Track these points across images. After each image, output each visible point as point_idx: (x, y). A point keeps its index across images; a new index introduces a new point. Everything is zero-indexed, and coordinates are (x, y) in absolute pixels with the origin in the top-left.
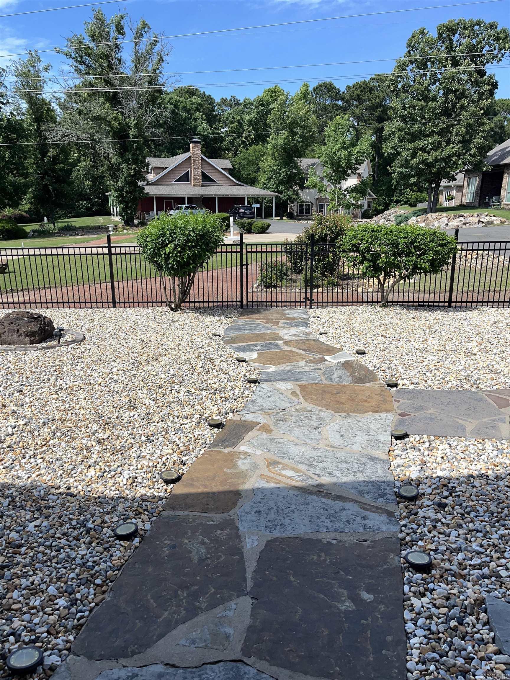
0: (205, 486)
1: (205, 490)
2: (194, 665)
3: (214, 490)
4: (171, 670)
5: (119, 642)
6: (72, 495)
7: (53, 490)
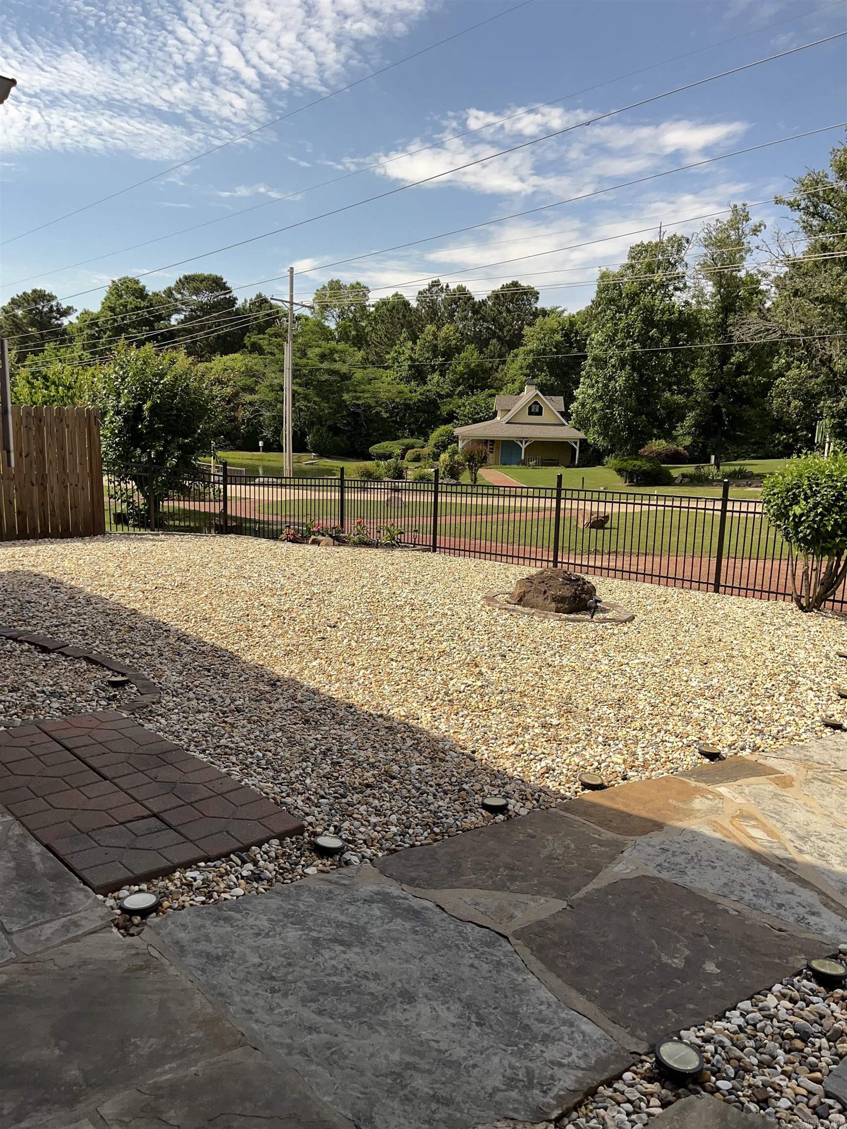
0: (627, 805)
1: (623, 808)
2: (461, 918)
3: (634, 812)
4: (438, 910)
5: (414, 874)
6: (473, 760)
7: (458, 749)
